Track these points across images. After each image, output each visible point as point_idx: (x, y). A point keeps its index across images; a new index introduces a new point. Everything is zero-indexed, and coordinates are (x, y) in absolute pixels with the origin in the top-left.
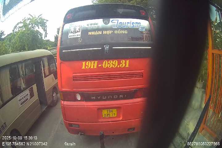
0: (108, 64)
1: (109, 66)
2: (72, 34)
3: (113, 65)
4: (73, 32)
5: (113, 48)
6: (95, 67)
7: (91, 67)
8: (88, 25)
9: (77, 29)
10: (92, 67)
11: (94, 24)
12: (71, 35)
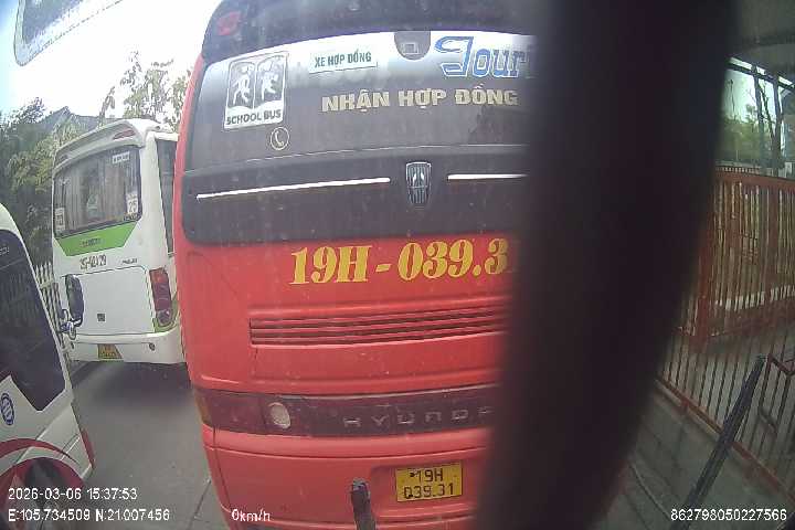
0: (426, 258)
1: (432, 272)
2: (240, 111)
3: (450, 263)
4: (246, 100)
5: (450, 177)
6: (360, 275)
7: (335, 276)
8: (319, 62)
9: (267, 86)
10: (343, 278)
11: (352, 58)
12: (234, 117)
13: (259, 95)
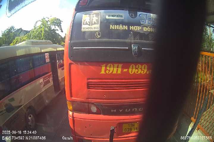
0: (136, 68)
1: (137, 72)
2: (87, 26)
3: (142, 70)
4: (89, 24)
5: (143, 49)
6: (119, 72)
7: (112, 72)
8: (109, 16)
10: (115, 72)
11: (118, 16)
12: (85, 28)
13: (92, 23)
